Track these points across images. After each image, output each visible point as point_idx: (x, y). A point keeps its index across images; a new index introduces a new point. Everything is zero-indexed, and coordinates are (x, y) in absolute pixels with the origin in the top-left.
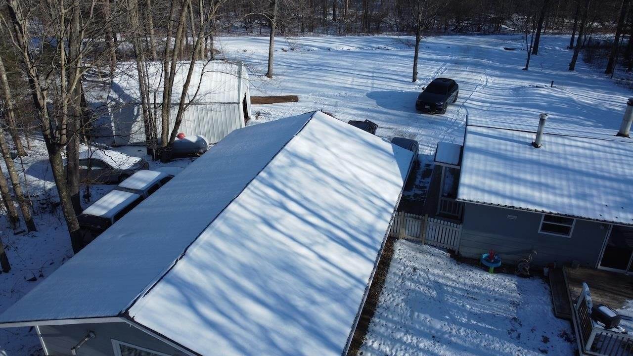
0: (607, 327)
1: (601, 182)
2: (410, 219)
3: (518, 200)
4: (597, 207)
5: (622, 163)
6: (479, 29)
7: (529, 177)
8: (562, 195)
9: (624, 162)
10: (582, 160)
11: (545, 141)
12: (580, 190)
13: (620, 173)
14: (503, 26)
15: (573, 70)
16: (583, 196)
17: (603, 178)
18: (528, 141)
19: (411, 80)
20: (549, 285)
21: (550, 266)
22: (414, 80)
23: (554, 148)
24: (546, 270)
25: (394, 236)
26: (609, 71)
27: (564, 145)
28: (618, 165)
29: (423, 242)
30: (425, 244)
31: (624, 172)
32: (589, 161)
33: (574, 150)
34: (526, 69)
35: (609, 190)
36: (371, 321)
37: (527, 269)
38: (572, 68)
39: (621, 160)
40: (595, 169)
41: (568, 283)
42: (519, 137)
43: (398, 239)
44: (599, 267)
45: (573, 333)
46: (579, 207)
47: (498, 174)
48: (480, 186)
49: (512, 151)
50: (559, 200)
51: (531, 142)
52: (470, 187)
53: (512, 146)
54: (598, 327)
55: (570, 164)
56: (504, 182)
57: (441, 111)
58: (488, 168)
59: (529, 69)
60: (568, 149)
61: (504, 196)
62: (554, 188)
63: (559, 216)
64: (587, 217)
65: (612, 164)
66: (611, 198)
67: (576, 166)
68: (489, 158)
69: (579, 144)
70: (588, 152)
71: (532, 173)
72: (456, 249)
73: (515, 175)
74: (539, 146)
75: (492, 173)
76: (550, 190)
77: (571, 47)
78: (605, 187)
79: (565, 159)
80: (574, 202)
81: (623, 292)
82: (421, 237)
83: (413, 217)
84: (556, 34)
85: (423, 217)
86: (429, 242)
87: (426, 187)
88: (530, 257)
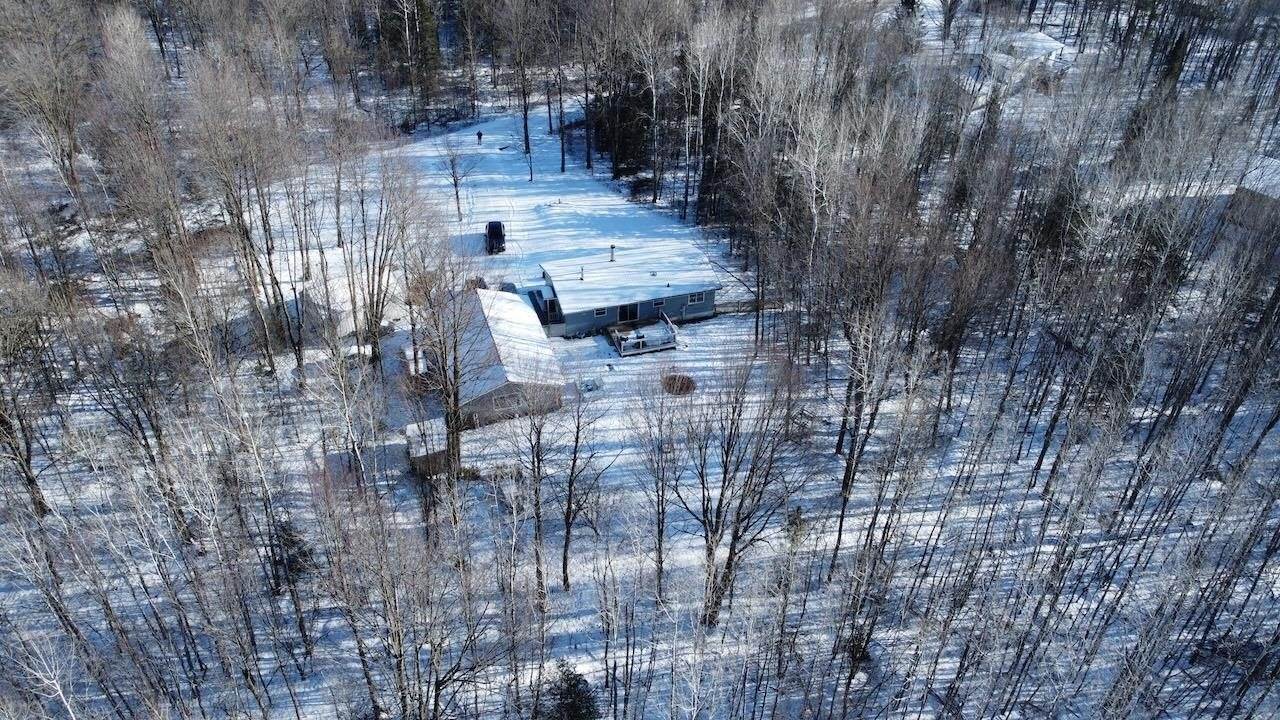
0: (626, 341)
7: (585, 297)
8: (599, 302)
15: (565, 171)
18: (578, 278)
20: (605, 336)
21: (603, 329)
23: (590, 280)
24: (602, 331)
37: (596, 333)
41: (611, 333)
45: (617, 348)
52: (565, 303)
53: (574, 283)
54: (623, 342)
57: (503, 248)
58: (569, 298)
60: (595, 278)
62: (596, 299)
63: (601, 309)
64: (610, 306)
68: (568, 293)
69: (599, 275)
70: (603, 278)
73: (580, 297)
76: (595, 301)
88: (595, 328)
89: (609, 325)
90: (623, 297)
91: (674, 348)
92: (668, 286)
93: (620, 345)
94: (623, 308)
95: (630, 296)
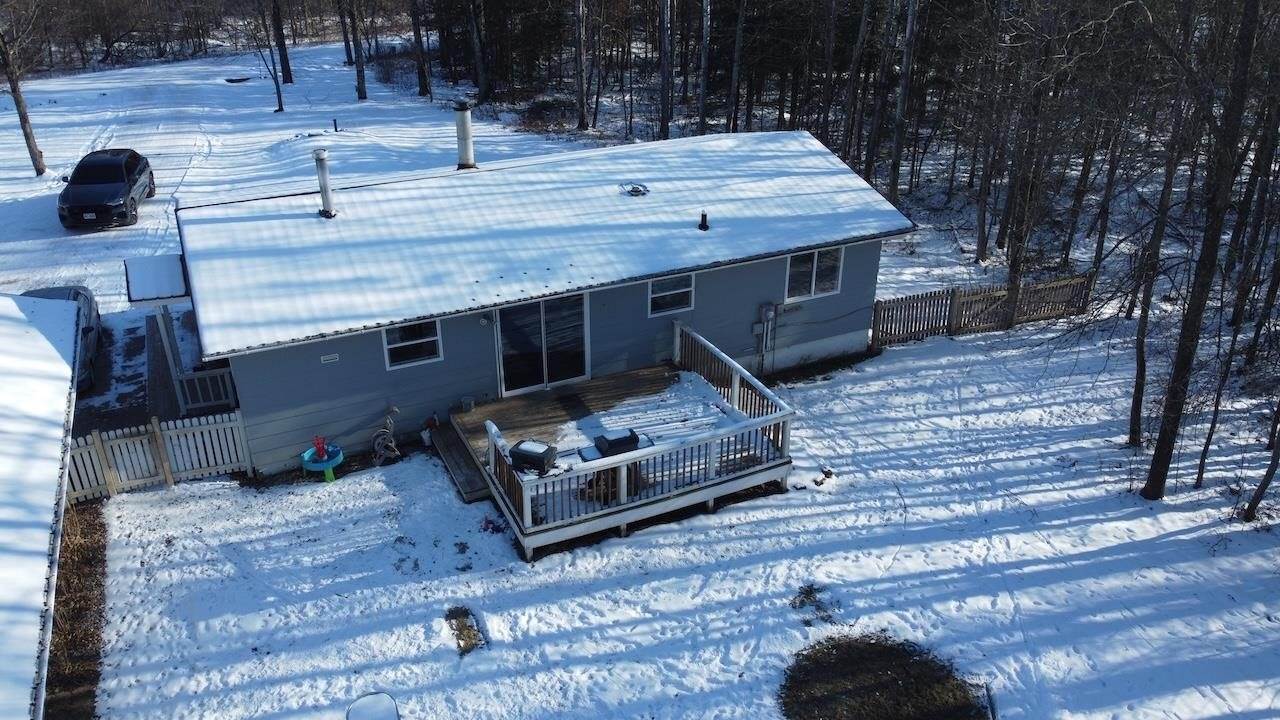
0: (542, 473)
1: (456, 247)
2: (118, 441)
3: (328, 320)
4: (464, 290)
5: (477, 208)
6: (161, 53)
7: (333, 274)
8: (402, 288)
9: (479, 205)
10: (415, 219)
11: (340, 204)
12: (428, 270)
13: (480, 224)
14: (210, 41)
15: (365, 98)
16: (436, 279)
17: (459, 239)
18: (310, 211)
19: (33, 173)
20: (440, 458)
21: (430, 424)
22: (40, 172)
23: (362, 212)
24: (425, 435)
25: (97, 495)
26: (425, 91)
27: (378, 202)
28: (473, 212)
29: (171, 480)
30: (176, 483)
31: (486, 221)
32: (427, 219)
33: (396, 206)
34: (281, 109)
35: (473, 257)
36: (98, 692)
37: (393, 445)
38: (362, 96)
39: (474, 203)
40: (439, 228)
41: (467, 438)
42: (291, 207)
43: (108, 498)
44: (506, 394)
45: (502, 515)
46: (435, 299)
47: (274, 286)
48: (244, 318)
49: (287, 237)
50: (399, 297)
51: (316, 211)
52: (224, 325)
53: (284, 227)
54: (529, 478)
55: (398, 233)
56: (291, 296)
57: (125, 218)
58: (250, 280)
59: (286, 108)
60: (385, 206)
61: (299, 322)
62: (384, 280)
63: (409, 324)
64: (453, 310)
65: (463, 213)
66: (480, 268)
67: (410, 233)
68: (245, 261)
69: (402, 194)
70: (420, 204)
71: (336, 265)
72: (246, 466)
73: (307, 277)
74: (333, 214)
75: (261, 286)
76: (380, 286)
77: (350, 62)
78: (466, 253)
79: (387, 225)
80: (425, 292)
81: (550, 418)
82: (160, 471)
83: (125, 436)
84: (316, 43)
85: (149, 427)
86: (184, 475)
87: (141, 375)
88: (389, 421)
89: (460, 408)
90: (508, 271)
91: (776, 488)
92: (704, 225)
93: (514, 492)
94: (515, 318)
95: (547, 268)
